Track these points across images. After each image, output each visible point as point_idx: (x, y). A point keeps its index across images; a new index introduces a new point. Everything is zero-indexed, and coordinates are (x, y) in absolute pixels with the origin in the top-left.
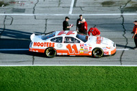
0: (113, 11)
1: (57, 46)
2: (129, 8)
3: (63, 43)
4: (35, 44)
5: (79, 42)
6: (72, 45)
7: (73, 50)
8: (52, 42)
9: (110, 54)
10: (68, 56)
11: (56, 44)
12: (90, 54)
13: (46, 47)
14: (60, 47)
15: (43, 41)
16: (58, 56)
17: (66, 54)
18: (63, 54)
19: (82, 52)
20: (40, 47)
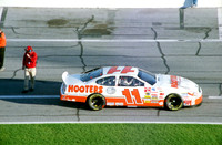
0: (65, 35)
1: (106, 92)
2: (92, 30)
3: (116, 87)
4: (71, 88)
5: (143, 85)
6: (131, 89)
7: (133, 97)
8: (98, 86)
9: (193, 104)
10: (125, 107)
11: (105, 88)
12: (161, 104)
13: (89, 94)
14: (113, 93)
15: (84, 84)
16: (109, 107)
17: (122, 104)
18: (117, 104)
19: (147, 101)
20: (79, 94)
